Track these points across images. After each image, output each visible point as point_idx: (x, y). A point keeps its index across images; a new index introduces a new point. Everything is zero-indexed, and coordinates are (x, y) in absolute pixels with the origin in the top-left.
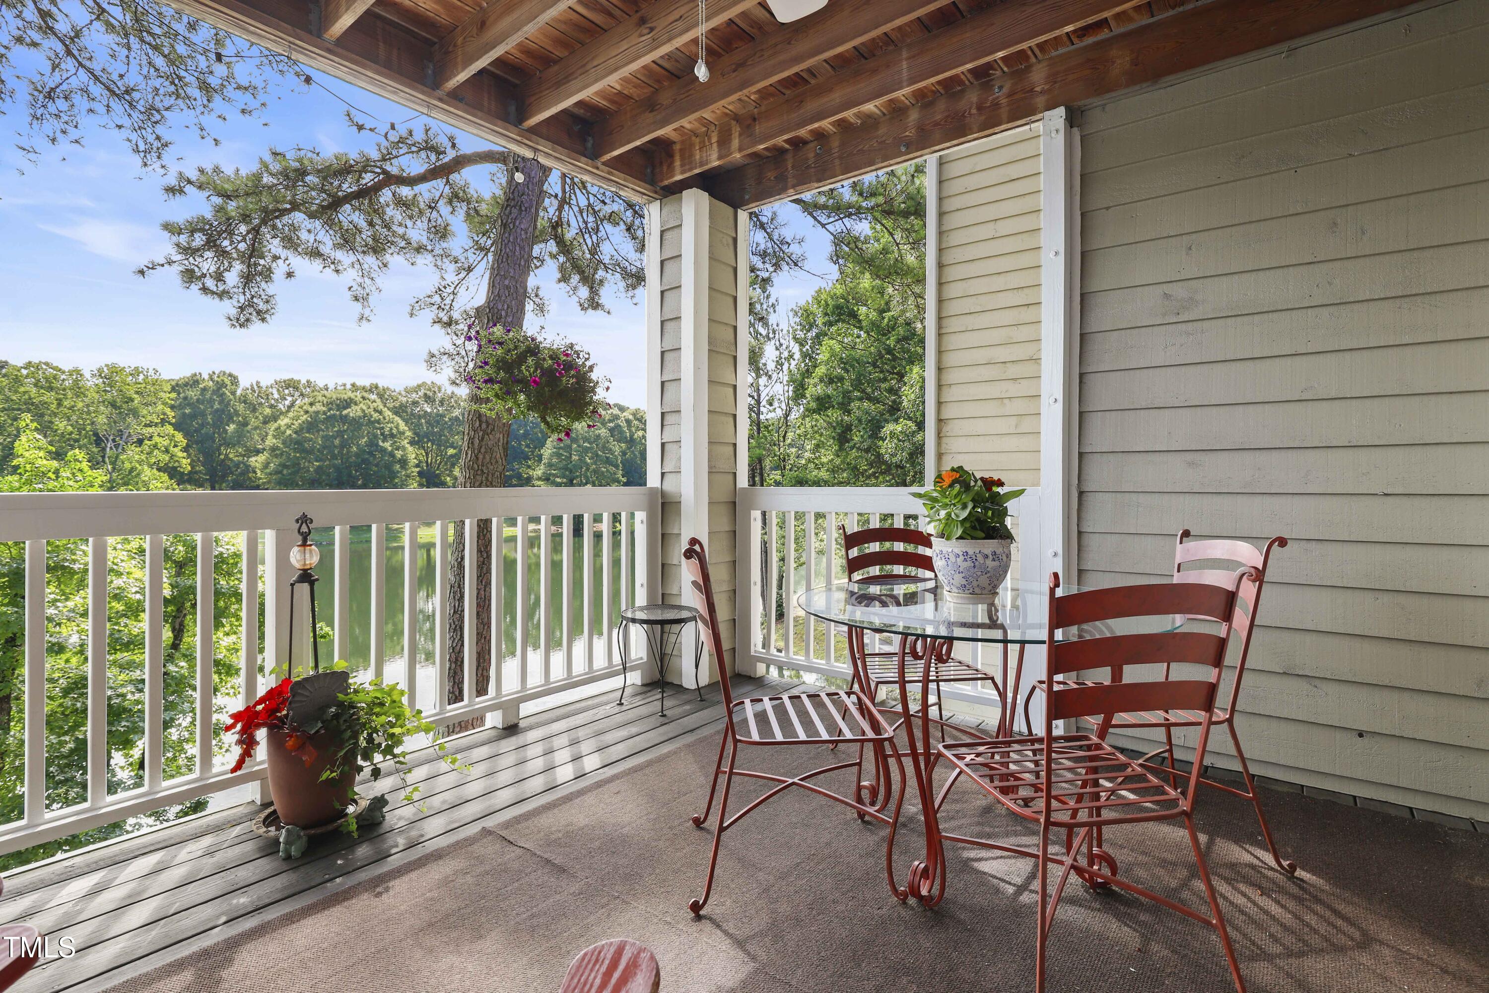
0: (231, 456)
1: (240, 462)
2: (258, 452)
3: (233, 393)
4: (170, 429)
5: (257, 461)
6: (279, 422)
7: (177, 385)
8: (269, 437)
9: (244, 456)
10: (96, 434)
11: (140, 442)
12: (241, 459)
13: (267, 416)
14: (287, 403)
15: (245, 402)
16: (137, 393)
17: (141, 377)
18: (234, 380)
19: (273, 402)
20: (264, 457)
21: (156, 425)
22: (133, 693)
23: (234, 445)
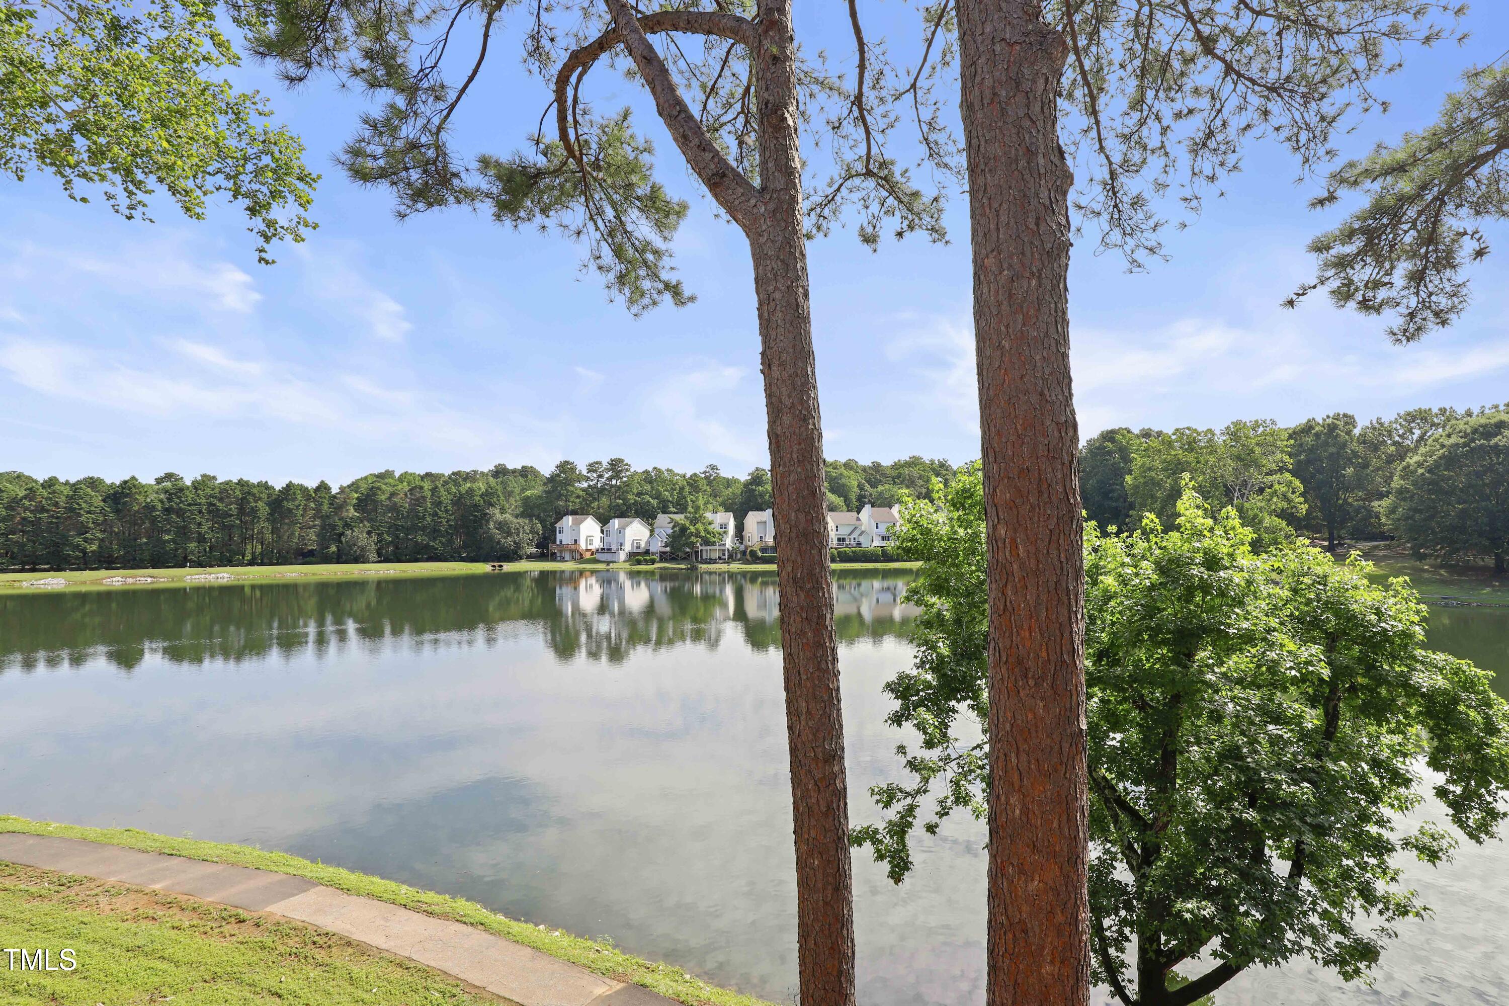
0: (1350, 500)
1: (1360, 507)
2: (1381, 496)
3: (1349, 433)
4: (1288, 476)
5: (1381, 506)
6: (1408, 460)
7: (1294, 432)
8: (1395, 478)
9: (1364, 500)
10: (1225, 486)
11: (1261, 491)
12: (1361, 503)
13: (1391, 455)
14: (1415, 437)
15: (1364, 442)
16: (1257, 445)
17: (1261, 429)
18: (1350, 420)
19: (1397, 438)
20: (1389, 501)
21: (1276, 472)
22: (1288, 784)
23: (1353, 490)
